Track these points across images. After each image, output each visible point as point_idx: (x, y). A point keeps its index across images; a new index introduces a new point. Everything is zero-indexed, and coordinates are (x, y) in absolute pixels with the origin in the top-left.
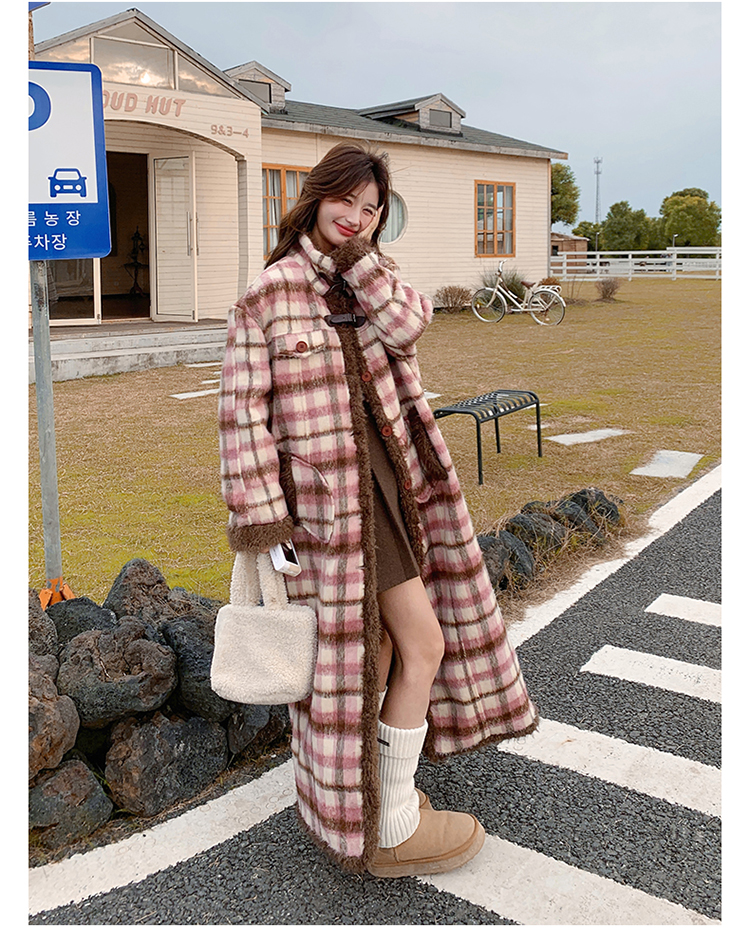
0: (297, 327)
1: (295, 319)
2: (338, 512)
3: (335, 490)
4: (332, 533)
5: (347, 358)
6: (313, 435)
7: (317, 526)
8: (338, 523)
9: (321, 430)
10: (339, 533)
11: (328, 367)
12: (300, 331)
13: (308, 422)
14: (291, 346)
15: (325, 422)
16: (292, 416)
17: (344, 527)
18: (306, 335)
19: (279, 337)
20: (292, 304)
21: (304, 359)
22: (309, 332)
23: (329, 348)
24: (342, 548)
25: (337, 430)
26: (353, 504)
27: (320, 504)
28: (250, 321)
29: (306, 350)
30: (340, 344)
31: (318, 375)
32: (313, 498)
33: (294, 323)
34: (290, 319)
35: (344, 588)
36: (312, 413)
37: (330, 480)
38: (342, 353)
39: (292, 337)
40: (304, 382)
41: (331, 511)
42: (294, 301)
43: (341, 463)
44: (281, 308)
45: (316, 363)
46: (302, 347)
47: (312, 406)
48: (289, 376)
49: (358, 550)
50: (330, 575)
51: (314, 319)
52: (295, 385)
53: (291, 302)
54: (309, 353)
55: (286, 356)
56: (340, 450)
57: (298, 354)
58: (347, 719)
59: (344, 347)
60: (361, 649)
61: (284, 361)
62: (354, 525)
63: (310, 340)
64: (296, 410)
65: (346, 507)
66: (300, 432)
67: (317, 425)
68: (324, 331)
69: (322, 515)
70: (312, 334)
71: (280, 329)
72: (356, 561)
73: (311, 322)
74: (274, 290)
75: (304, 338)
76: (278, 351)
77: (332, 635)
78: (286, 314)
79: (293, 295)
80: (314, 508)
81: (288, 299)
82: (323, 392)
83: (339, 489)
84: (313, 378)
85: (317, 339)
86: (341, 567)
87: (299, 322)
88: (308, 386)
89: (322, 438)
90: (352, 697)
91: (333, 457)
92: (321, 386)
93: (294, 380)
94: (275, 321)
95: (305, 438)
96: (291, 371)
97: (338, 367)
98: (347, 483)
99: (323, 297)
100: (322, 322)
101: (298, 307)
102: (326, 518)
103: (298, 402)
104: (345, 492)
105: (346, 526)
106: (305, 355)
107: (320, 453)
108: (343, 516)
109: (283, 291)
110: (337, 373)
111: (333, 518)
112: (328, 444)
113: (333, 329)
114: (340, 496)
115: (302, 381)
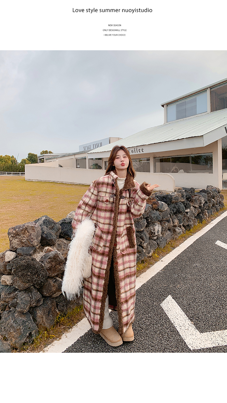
1: (107, 193)
3: (105, 239)
4: (100, 249)
6: (103, 224)
7: (97, 246)
9: (106, 223)
10: (103, 250)
11: (112, 208)
13: (103, 220)
15: (107, 221)
16: (100, 217)
19: (102, 196)
20: (108, 189)
24: (103, 254)
25: (110, 224)
26: (108, 245)
27: (100, 241)
28: (96, 188)
31: (109, 209)
32: (98, 238)
33: (107, 194)
34: (106, 192)
35: (102, 265)
36: (105, 218)
37: (104, 236)
39: (105, 197)
41: (102, 244)
43: (108, 233)
44: (105, 189)
45: (109, 206)
46: (107, 201)
47: (105, 216)
48: (102, 207)
49: (107, 256)
50: (99, 260)
52: (103, 210)
54: (108, 203)
55: (102, 201)
56: (109, 229)
57: (106, 203)
58: (98, 298)
60: (103, 282)
61: (102, 203)
62: (107, 250)
64: (101, 216)
65: (106, 244)
66: (101, 222)
67: (105, 221)
69: (99, 244)
71: (103, 194)
72: (106, 259)
75: (108, 198)
76: (101, 200)
77: (97, 276)
80: (98, 241)
81: (107, 187)
82: (109, 213)
85: (111, 199)
86: (102, 259)
87: (108, 194)
88: (106, 211)
89: (105, 225)
90: (100, 292)
91: (106, 231)
92: (109, 212)
93: (103, 208)
94: (102, 192)
95: (101, 223)
96: (103, 206)
98: (108, 239)
102: (100, 245)
103: (102, 214)
105: (105, 249)
106: (107, 203)
107: (104, 229)
108: (105, 246)
109: (107, 185)
111: (102, 246)
112: (106, 227)
114: (105, 241)
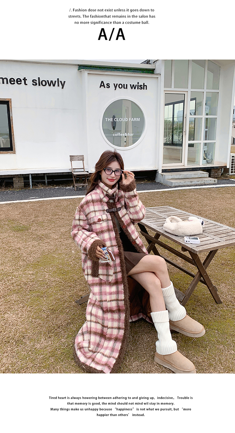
0: (97, 214)
2: (114, 272)
3: (112, 265)
4: (112, 278)
5: (113, 223)
7: (106, 276)
8: (114, 275)
10: (115, 278)
11: (108, 226)
12: (99, 215)
14: (96, 220)
15: (108, 243)
17: (116, 276)
18: (101, 216)
21: (100, 224)
22: (101, 215)
23: (108, 220)
29: (101, 221)
30: (111, 219)
31: (105, 228)
35: (118, 296)
36: (104, 241)
38: (112, 221)
39: (97, 217)
40: (101, 231)
41: (111, 272)
42: (96, 206)
44: (92, 208)
46: (100, 220)
49: (121, 284)
50: (114, 292)
51: (103, 211)
53: (95, 206)
59: (112, 220)
60: (124, 315)
63: (102, 217)
65: (116, 270)
68: (106, 215)
70: (103, 215)
71: (92, 215)
72: (121, 287)
73: (102, 212)
74: (88, 203)
77: (117, 310)
78: (93, 210)
79: (95, 204)
82: (107, 234)
83: (114, 265)
84: (104, 230)
85: (104, 217)
86: (117, 289)
90: (121, 330)
92: (106, 232)
93: (98, 230)
94: (90, 212)
96: (97, 228)
97: (111, 226)
98: (116, 263)
99: (106, 203)
100: (105, 212)
101: (97, 207)
104: (116, 265)
105: (117, 276)
109: (92, 203)
110: (110, 228)
113: (109, 214)
114: (114, 267)
115: (100, 231)
